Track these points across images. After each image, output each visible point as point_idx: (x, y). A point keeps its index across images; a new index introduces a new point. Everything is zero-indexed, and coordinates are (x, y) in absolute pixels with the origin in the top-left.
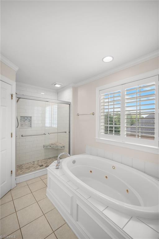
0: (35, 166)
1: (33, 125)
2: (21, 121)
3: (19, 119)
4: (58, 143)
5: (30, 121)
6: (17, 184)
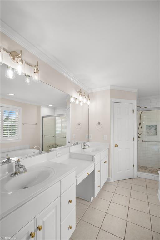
1: (158, 133)
2: (146, 129)
3: (144, 127)
6: (138, 177)
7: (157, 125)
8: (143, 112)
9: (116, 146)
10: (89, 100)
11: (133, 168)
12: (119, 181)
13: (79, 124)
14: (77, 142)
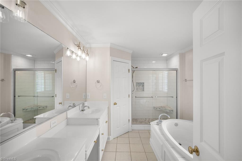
0: (146, 122)
1: (145, 90)
2: (136, 86)
3: (135, 84)
4: (167, 107)
5: (143, 86)
6: (132, 130)
7: (144, 83)
8: (135, 71)
9: (115, 104)
10: (87, 56)
11: (129, 122)
12: (117, 137)
13: (74, 82)
14: (74, 104)
